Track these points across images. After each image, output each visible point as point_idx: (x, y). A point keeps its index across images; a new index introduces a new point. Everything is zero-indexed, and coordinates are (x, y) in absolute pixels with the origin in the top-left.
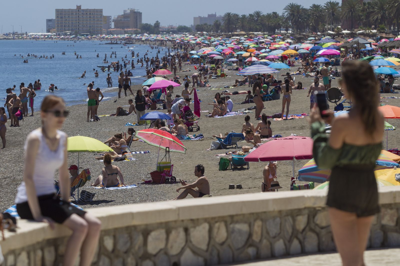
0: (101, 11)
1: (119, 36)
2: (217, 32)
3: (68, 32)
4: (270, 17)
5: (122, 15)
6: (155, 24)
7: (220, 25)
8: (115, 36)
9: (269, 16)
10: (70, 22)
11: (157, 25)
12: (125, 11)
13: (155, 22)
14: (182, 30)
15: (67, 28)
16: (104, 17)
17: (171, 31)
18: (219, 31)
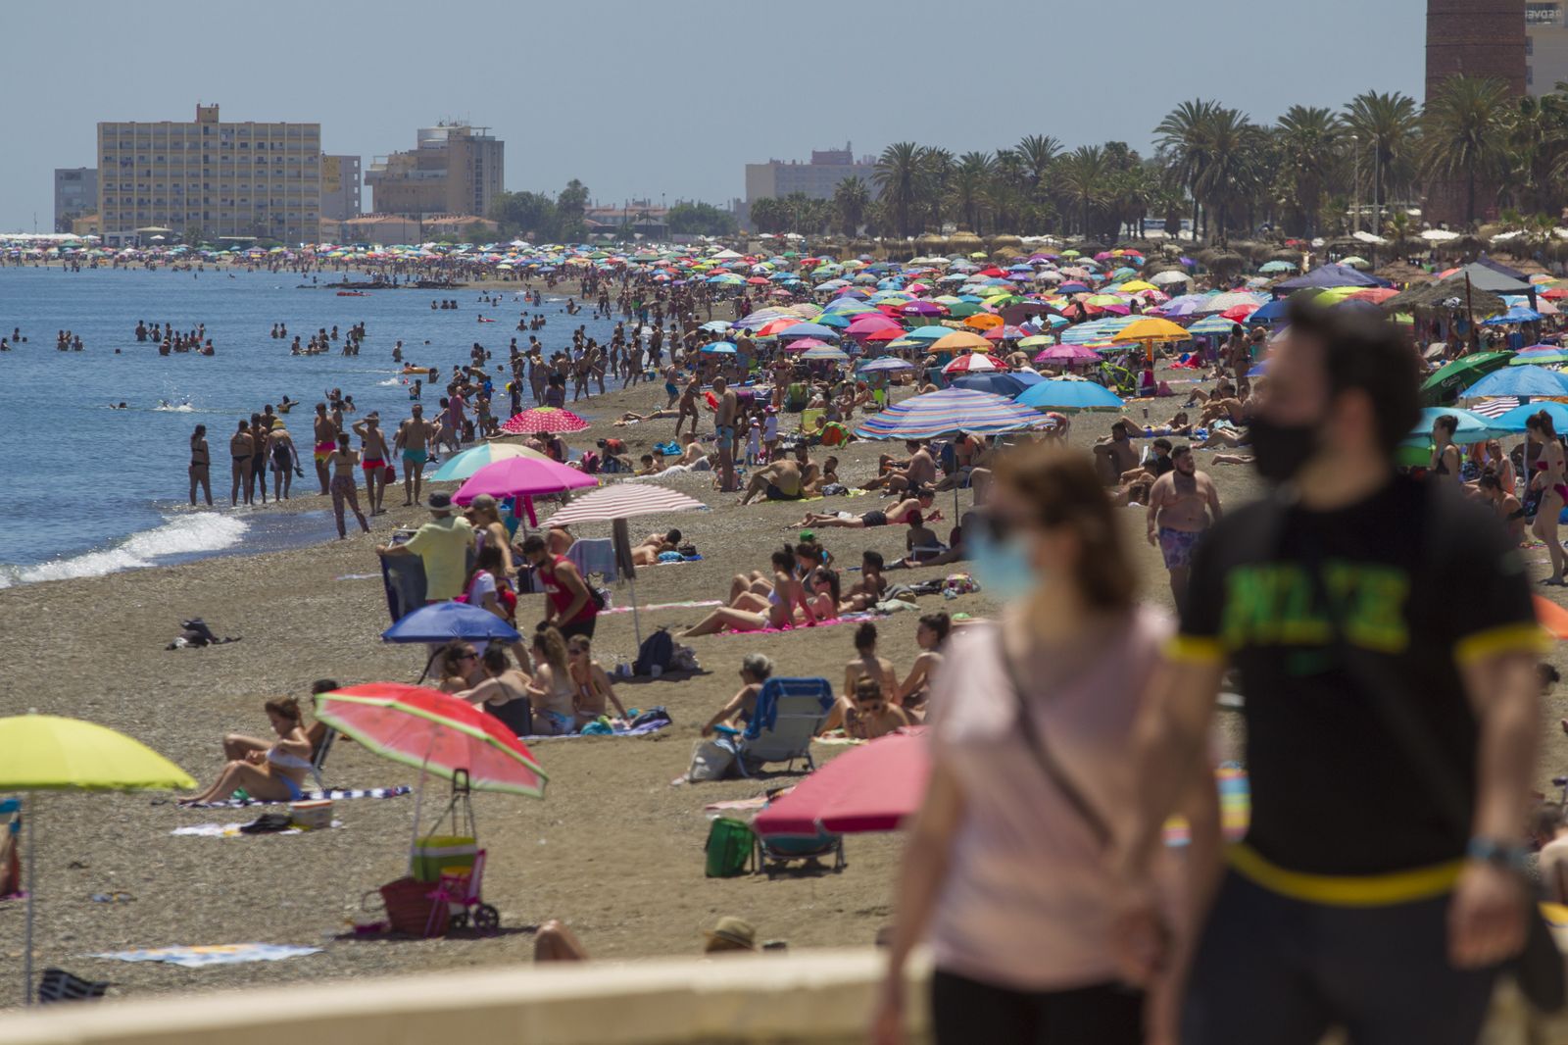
0: (312, 132)
1: (396, 251)
2: (851, 232)
3: (157, 232)
4: (1096, 165)
5: (411, 153)
6: (564, 196)
7: (864, 199)
8: (379, 250)
9: (1087, 158)
10: (168, 185)
11: (575, 198)
12: (423, 134)
13: (563, 187)
14: (690, 221)
15: (151, 212)
16: (326, 158)
17: (639, 229)
18: (861, 231)
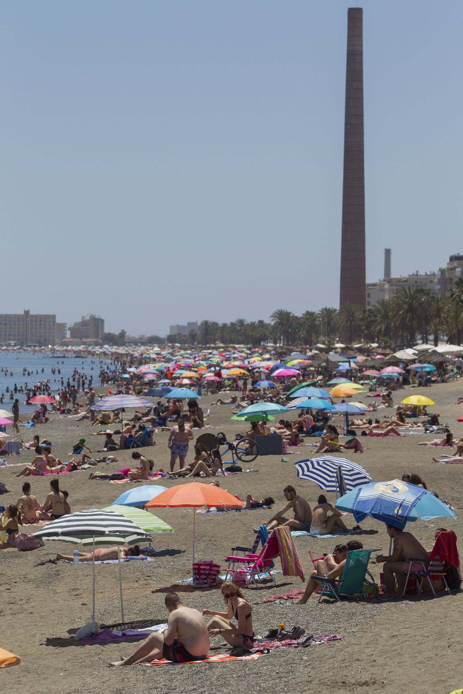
0: (54, 317)
1: (74, 348)
2: (193, 344)
3: (13, 343)
4: (255, 326)
5: (80, 322)
6: (120, 334)
7: (196, 335)
8: (70, 348)
9: (253, 325)
10: (16, 331)
11: (123, 334)
12: (83, 317)
13: (120, 331)
14: (153, 341)
15: (12, 338)
16: (58, 324)
17: (140, 342)
18: (196, 343)
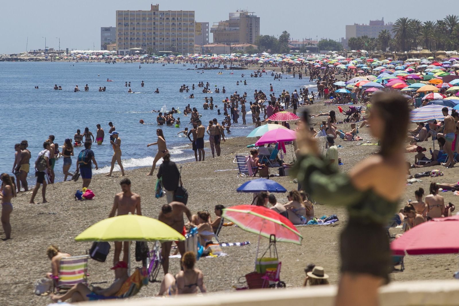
0: (192, 14)
1: (222, 56)
2: (384, 50)
3: (137, 49)
5: (227, 21)
6: (281, 37)
7: (389, 38)
8: (215, 56)
10: (141, 33)
11: (285, 37)
12: (231, 15)
13: (281, 34)
14: (326, 46)
15: (135, 43)
16: (196, 23)
17: (308, 49)
18: (387, 49)
